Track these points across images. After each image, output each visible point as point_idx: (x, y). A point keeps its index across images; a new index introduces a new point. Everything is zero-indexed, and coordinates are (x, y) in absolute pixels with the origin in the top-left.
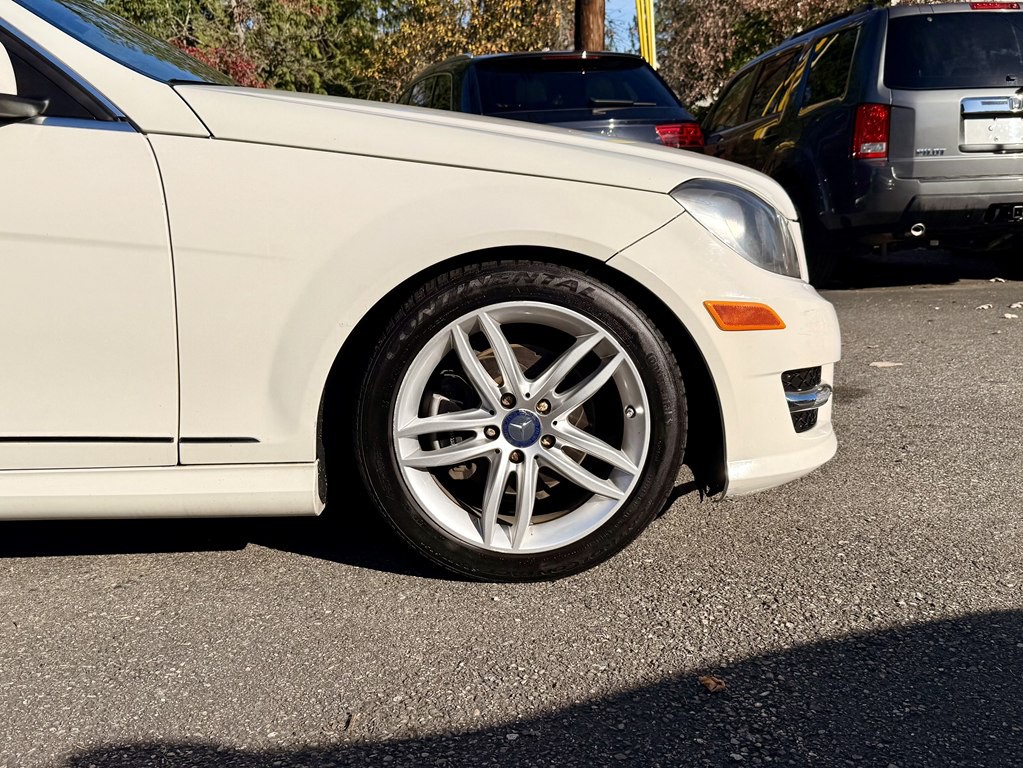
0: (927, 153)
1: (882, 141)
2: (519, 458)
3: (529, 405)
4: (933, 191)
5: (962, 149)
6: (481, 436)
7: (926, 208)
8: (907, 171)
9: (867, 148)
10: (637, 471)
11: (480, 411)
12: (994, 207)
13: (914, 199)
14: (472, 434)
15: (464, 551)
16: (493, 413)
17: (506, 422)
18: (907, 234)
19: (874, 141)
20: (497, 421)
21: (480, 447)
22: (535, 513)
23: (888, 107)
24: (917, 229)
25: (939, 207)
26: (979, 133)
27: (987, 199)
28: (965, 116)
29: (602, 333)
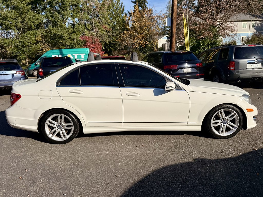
0: (241, 69)
1: (234, 67)
2: (224, 125)
3: (226, 120)
4: (242, 75)
5: (247, 69)
6: (220, 123)
7: (241, 78)
8: (238, 72)
9: (231, 68)
10: (237, 127)
11: (220, 120)
12: (252, 78)
13: (239, 77)
14: (219, 123)
15: (218, 135)
16: (221, 120)
17: (223, 121)
18: (238, 82)
19: (232, 67)
20: (222, 121)
21: (220, 124)
22: (226, 131)
23: (235, 62)
24: (239, 81)
25: (243, 78)
26: (249, 66)
27: (251, 77)
28: (247, 63)
29: (235, 112)
